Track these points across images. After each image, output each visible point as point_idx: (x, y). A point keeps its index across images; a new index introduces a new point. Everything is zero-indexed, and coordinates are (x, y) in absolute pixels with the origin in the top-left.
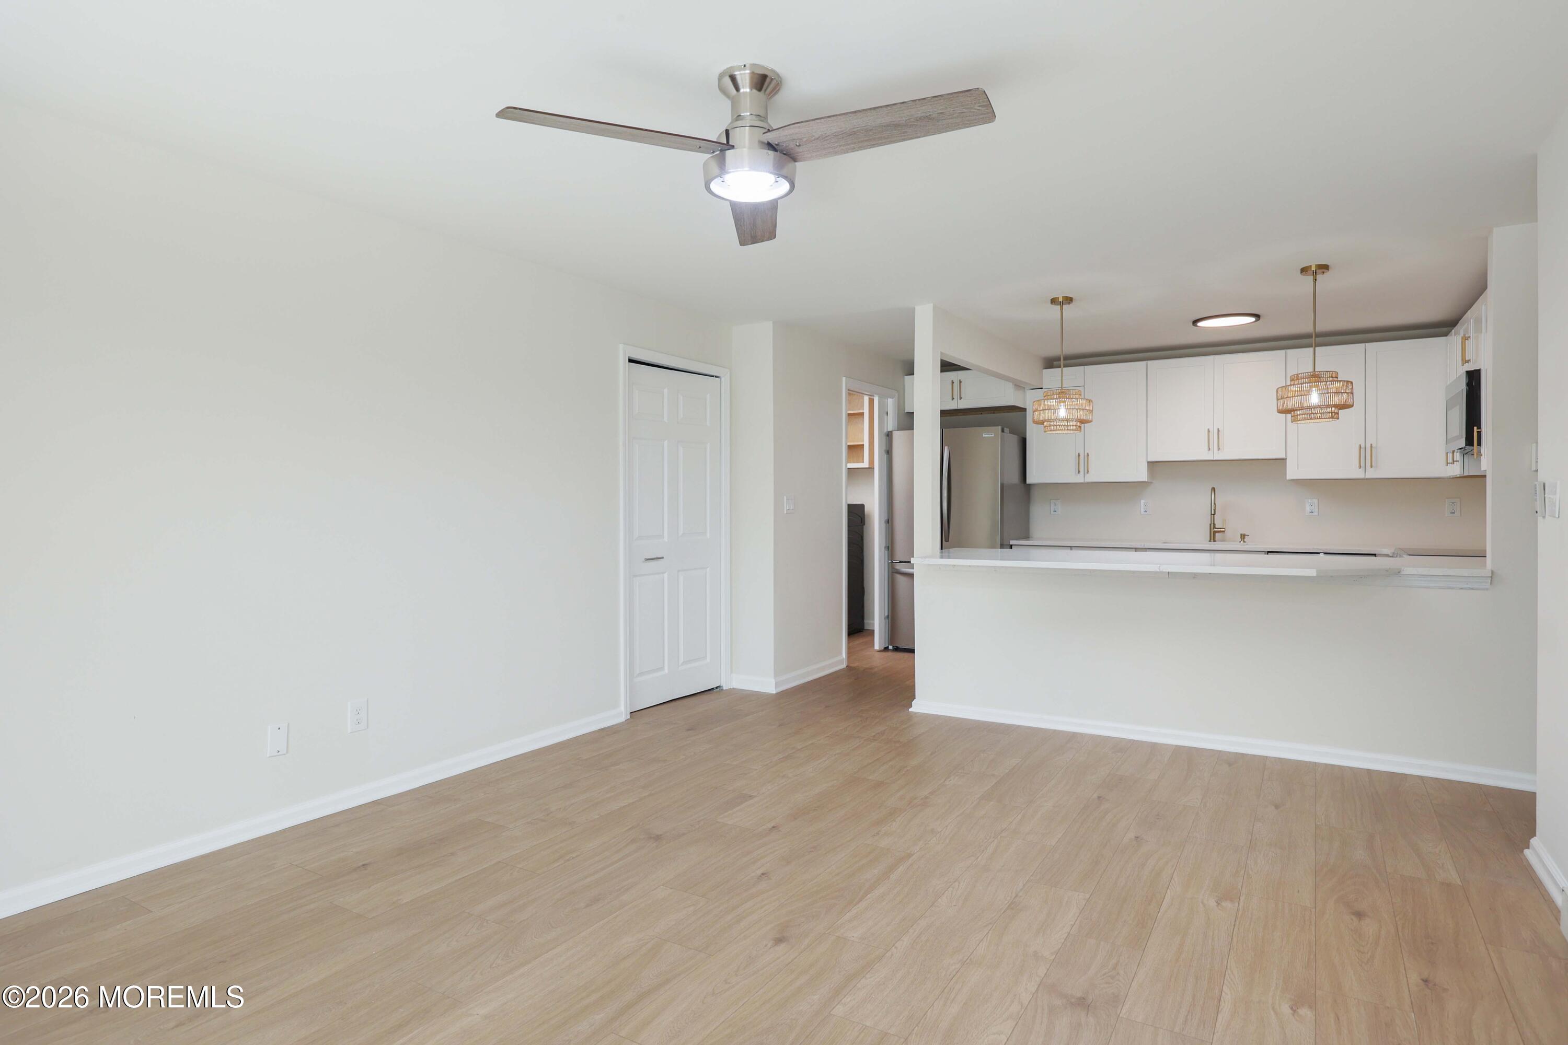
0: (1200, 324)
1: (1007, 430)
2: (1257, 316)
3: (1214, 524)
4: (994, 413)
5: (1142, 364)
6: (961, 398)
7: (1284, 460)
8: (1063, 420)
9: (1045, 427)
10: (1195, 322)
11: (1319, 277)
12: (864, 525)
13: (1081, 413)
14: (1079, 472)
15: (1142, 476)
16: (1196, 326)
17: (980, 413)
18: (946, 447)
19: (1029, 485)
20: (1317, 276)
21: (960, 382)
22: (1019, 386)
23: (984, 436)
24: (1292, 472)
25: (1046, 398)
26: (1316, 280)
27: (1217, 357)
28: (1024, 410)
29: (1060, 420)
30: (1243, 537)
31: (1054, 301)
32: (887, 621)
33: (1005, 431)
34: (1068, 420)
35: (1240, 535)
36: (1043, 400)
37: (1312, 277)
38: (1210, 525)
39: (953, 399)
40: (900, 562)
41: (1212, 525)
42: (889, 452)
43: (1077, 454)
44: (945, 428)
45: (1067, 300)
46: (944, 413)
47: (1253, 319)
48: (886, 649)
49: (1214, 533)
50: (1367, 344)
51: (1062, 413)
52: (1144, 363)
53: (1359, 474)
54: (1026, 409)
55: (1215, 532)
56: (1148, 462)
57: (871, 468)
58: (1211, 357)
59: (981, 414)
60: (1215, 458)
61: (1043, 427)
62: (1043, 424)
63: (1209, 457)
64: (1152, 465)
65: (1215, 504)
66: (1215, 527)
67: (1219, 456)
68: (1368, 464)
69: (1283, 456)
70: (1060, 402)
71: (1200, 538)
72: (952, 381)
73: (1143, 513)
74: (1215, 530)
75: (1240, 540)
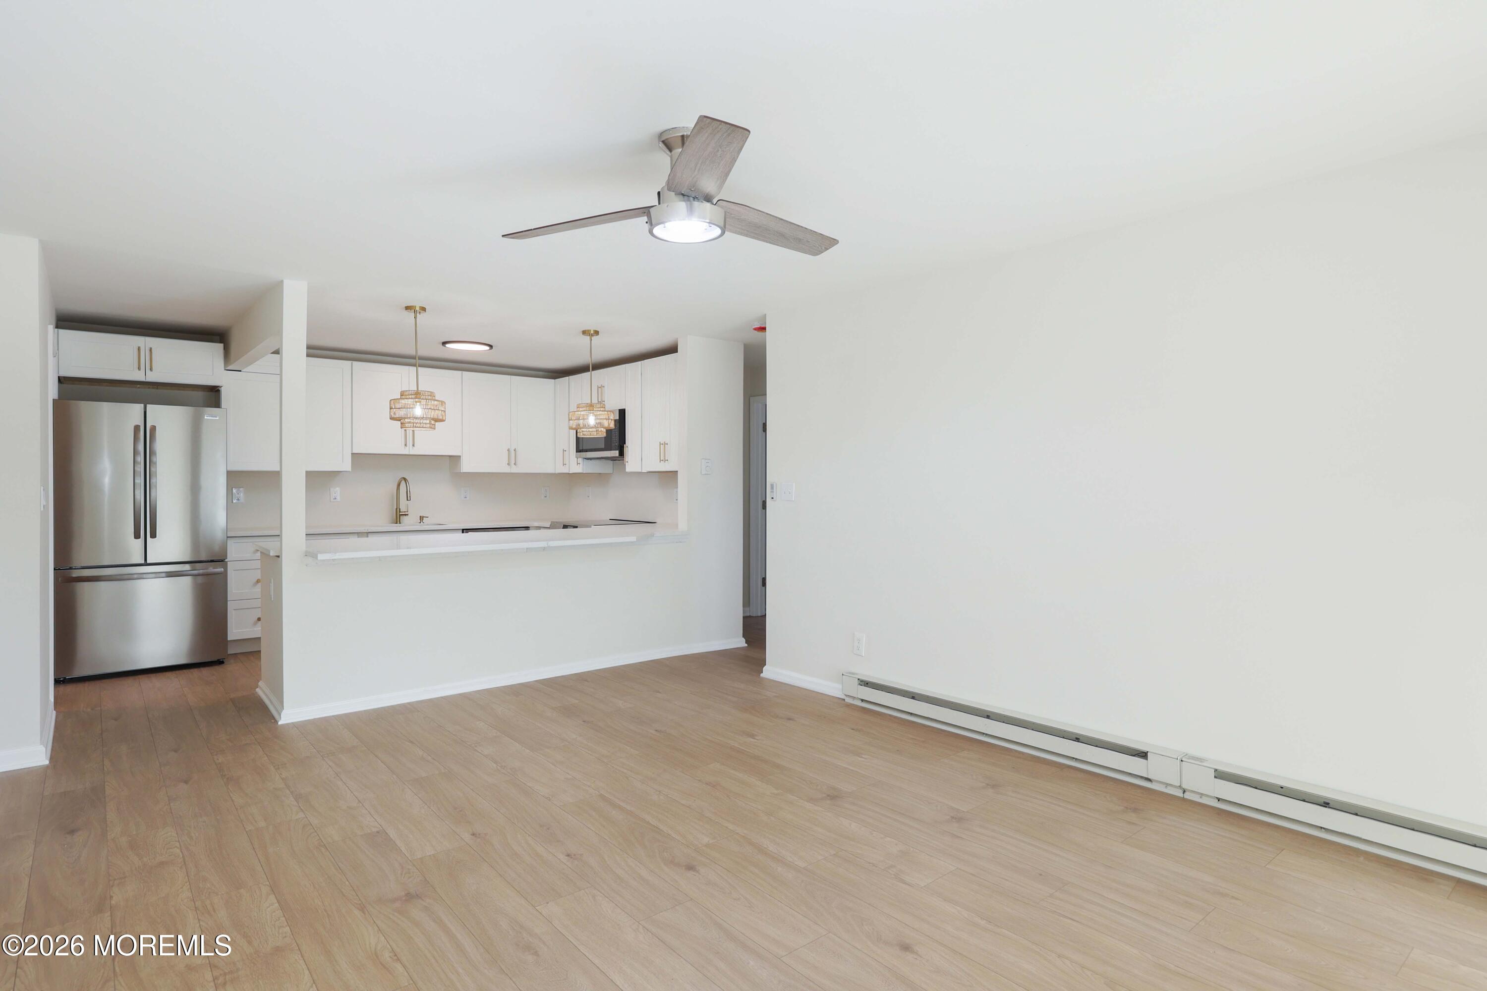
0: (447, 345)
2: (491, 346)
3: (400, 509)
5: (348, 364)
6: (151, 369)
7: (459, 458)
10: (444, 343)
15: (347, 466)
16: (445, 346)
21: (152, 351)
23: (206, 418)
24: (467, 466)
25: (403, 397)
26: (591, 340)
30: (422, 518)
35: (419, 517)
38: (394, 510)
39: (139, 369)
41: (398, 509)
45: (421, 310)
47: (487, 348)
49: (398, 516)
51: (418, 412)
52: (350, 363)
53: (507, 470)
55: (400, 515)
56: (353, 454)
60: (410, 454)
62: (400, 421)
63: (405, 452)
64: (356, 456)
65: (410, 492)
66: (400, 512)
67: (414, 452)
68: (513, 462)
69: (459, 454)
70: (416, 402)
71: (382, 521)
72: (139, 347)
73: (332, 500)
74: (400, 513)
75: (419, 521)
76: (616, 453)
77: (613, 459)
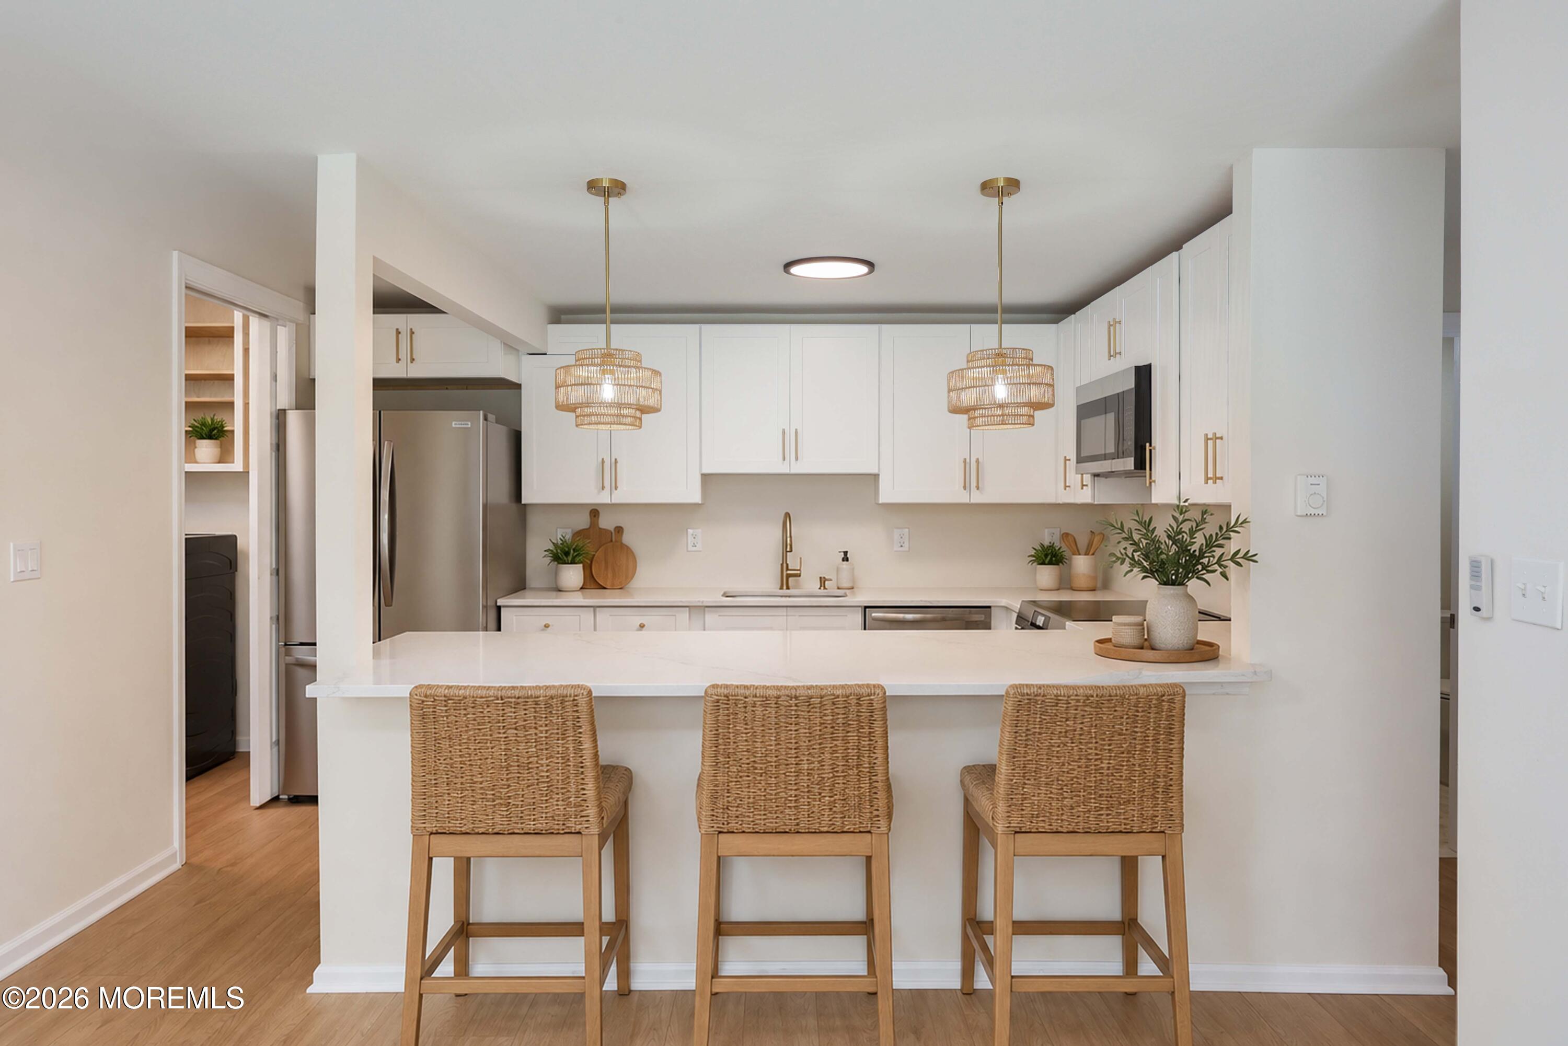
0: (795, 270)
1: (491, 417)
2: (870, 265)
3: (787, 565)
4: (467, 389)
5: (695, 327)
6: (413, 360)
7: (876, 477)
8: (610, 405)
9: (577, 417)
10: (788, 266)
11: (1005, 199)
12: (236, 571)
13: (643, 392)
14: (603, 488)
15: (694, 495)
16: (789, 273)
17: (446, 387)
18: (386, 443)
19: (525, 505)
20: (1004, 198)
21: (412, 333)
22: (511, 345)
23: (454, 426)
24: (885, 497)
25: (578, 363)
26: (1002, 203)
27: (794, 326)
28: (518, 386)
29: (602, 404)
30: (823, 583)
31: (593, 186)
32: (275, 749)
33: (489, 419)
34: (619, 405)
35: (819, 579)
36: (574, 366)
37: (997, 199)
38: (782, 565)
39: (398, 360)
40: (302, 644)
41: (785, 565)
42: (280, 447)
43: (600, 460)
44: (384, 410)
45: (617, 187)
46: (379, 384)
47: (864, 269)
48: (275, 800)
49: (787, 577)
50: (972, 325)
51: (608, 392)
52: (697, 326)
53: (964, 497)
54: (520, 385)
55: (789, 576)
56: (703, 475)
57: (246, 474)
58: (787, 326)
59: (447, 389)
60: (793, 471)
61: (575, 417)
62: (575, 412)
63: (783, 469)
64: (707, 479)
65: (791, 537)
66: (787, 569)
67: (797, 468)
68: (974, 484)
69: (875, 471)
70: (604, 372)
71: (771, 585)
72: (397, 329)
73: (690, 548)
74: (789, 572)
75: (819, 586)
76: (1129, 463)
77: (1127, 474)
